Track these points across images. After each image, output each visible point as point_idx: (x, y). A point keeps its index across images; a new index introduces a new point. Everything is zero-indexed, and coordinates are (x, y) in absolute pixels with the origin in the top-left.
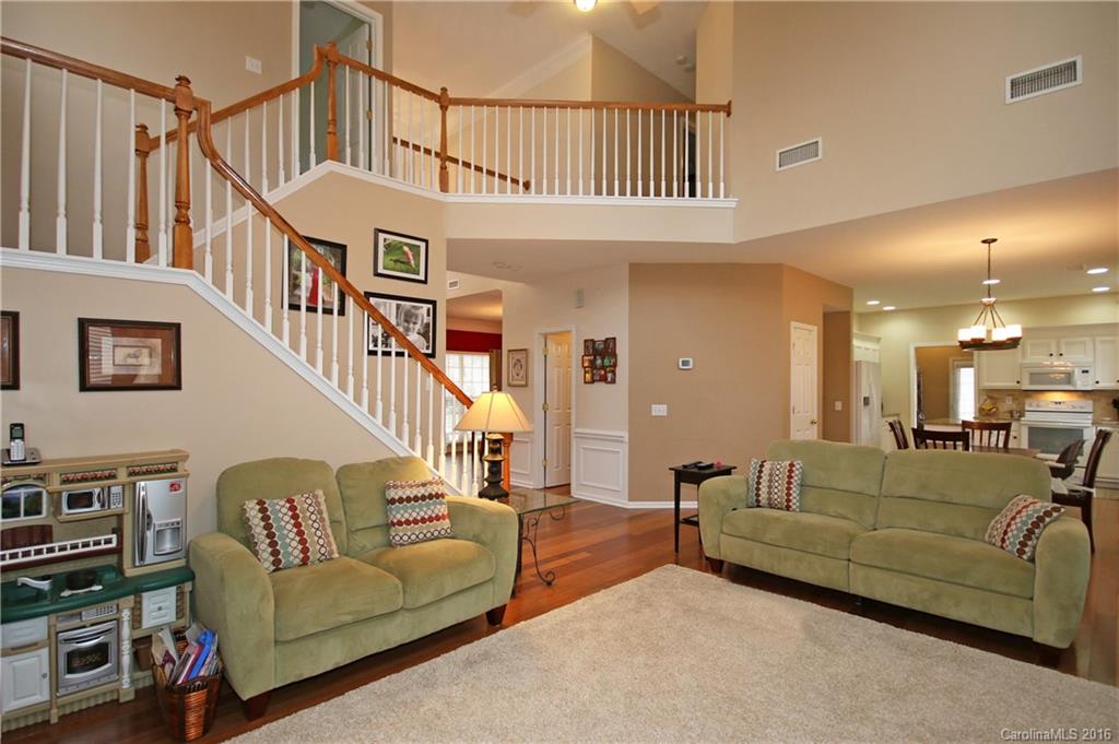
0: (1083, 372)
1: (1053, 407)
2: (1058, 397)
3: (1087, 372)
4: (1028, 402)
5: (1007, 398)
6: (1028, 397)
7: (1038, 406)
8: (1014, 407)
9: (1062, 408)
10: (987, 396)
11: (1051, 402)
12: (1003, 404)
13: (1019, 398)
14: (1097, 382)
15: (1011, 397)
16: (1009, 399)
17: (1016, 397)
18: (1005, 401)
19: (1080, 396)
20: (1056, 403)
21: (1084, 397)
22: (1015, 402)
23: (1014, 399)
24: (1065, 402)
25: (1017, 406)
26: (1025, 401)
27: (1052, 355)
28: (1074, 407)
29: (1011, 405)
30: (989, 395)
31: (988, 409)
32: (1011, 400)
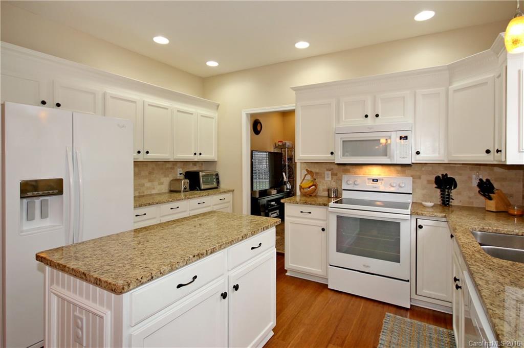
0: (401, 138)
1: (370, 186)
2: (375, 172)
3: (406, 138)
4: (345, 178)
5: (326, 172)
7: (355, 184)
8: (333, 185)
9: (380, 186)
10: (307, 170)
11: (368, 179)
12: (323, 181)
13: (336, 175)
14: (418, 153)
15: (330, 172)
16: (328, 175)
17: (335, 172)
18: (324, 177)
19: (398, 172)
20: (373, 180)
21: (403, 173)
22: (332, 178)
23: (333, 174)
24: (382, 180)
25: (337, 183)
26: (342, 177)
27: (367, 116)
28: (392, 186)
29: (330, 182)
30: (309, 169)
31: (308, 186)
32: (330, 176)
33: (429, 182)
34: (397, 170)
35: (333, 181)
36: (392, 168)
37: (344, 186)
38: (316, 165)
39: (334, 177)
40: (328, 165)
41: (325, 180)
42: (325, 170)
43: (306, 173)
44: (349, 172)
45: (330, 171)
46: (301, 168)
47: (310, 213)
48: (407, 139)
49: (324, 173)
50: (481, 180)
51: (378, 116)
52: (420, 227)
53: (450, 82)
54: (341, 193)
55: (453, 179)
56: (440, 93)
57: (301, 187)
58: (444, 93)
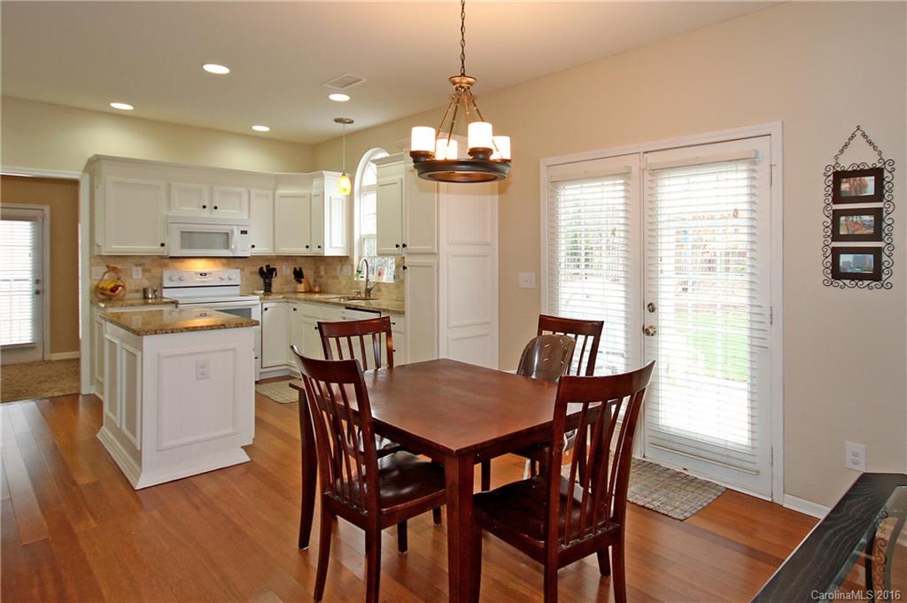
0: (242, 232)
1: (199, 281)
2: (200, 266)
3: (246, 232)
4: (166, 274)
5: (135, 269)
6: (165, 266)
7: (180, 279)
8: (146, 283)
9: (208, 280)
10: (108, 266)
11: (196, 273)
12: (130, 279)
13: (149, 271)
14: (253, 246)
15: (140, 268)
16: (137, 271)
17: (148, 267)
18: (132, 275)
19: (224, 265)
20: (201, 275)
21: (228, 265)
22: (143, 275)
23: (144, 271)
24: (212, 273)
25: (150, 281)
26: (162, 273)
27: (204, 207)
28: (222, 279)
29: (141, 279)
30: (111, 265)
31: (109, 287)
32: (140, 272)
33: (251, 273)
35: (144, 279)
36: (217, 261)
37: (166, 283)
38: (118, 259)
40: (137, 259)
41: (132, 278)
42: (133, 264)
43: (106, 269)
45: (140, 266)
49: (131, 270)
50: (295, 269)
51: (216, 208)
52: (266, 309)
53: (276, 189)
54: (161, 293)
55: (275, 269)
56: (268, 196)
57: (103, 289)
58: (271, 197)
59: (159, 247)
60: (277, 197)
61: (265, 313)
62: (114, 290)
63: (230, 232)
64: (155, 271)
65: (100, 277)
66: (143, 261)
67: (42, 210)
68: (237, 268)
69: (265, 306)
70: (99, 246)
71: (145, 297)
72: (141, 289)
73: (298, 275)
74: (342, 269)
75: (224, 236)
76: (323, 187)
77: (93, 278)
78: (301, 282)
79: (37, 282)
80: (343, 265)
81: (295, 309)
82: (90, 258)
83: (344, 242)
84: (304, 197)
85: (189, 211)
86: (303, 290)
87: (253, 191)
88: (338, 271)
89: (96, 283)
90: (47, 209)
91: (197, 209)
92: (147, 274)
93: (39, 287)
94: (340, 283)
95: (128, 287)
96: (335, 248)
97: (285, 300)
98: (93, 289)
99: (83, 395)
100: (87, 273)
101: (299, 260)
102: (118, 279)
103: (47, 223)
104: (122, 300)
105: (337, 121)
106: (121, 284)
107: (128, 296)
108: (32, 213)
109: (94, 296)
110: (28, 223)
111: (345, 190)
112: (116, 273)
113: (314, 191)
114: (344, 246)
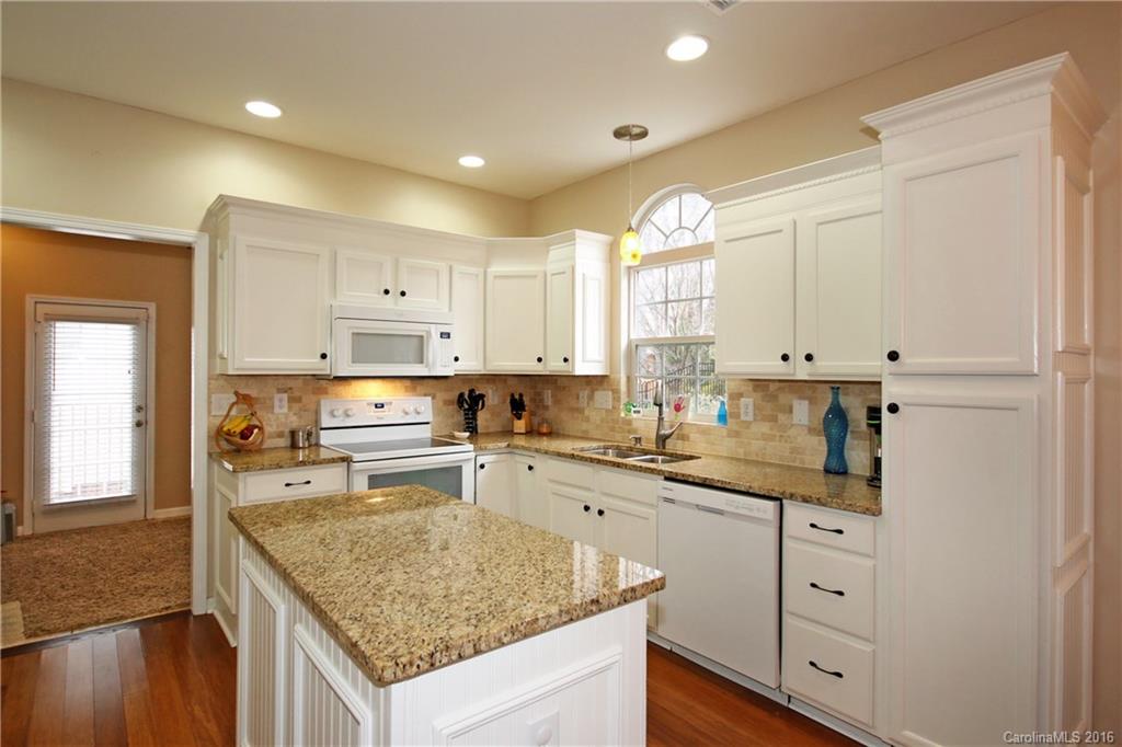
0: (443, 335)
1: (373, 416)
2: (375, 391)
3: (448, 335)
4: (326, 405)
5: (277, 397)
6: (324, 392)
7: (346, 413)
8: (294, 422)
9: (386, 416)
10: (236, 393)
11: (368, 404)
12: (270, 415)
13: (299, 400)
14: (457, 359)
15: (285, 396)
16: (281, 400)
17: (297, 394)
18: (273, 407)
19: (407, 389)
20: (376, 407)
21: (414, 389)
22: (290, 408)
23: (291, 400)
24: (391, 403)
25: (300, 417)
26: (318, 404)
27: (387, 292)
28: (407, 413)
29: (286, 416)
30: (241, 391)
31: (238, 430)
32: (285, 403)
33: (446, 402)
34: (406, 387)
35: (291, 414)
36: (398, 384)
37: (326, 421)
38: (252, 381)
39: (294, 405)
40: (282, 380)
41: (273, 413)
42: (275, 391)
43: (234, 399)
44: (327, 393)
45: (286, 392)
46: (209, 389)
47: (308, 482)
48: (449, 337)
49: (272, 399)
50: (512, 395)
51: (403, 294)
52: (482, 466)
53: (487, 264)
54: (318, 437)
55: (482, 396)
56: (477, 276)
57: (229, 433)
58: (481, 277)
59: (318, 358)
60: (490, 278)
61: (481, 473)
62: (245, 434)
63: (424, 334)
64: (308, 399)
65: (225, 413)
66: (291, 383)
67: (147, 309)
68: (425, 395)
69: (481, 460)
70: (222, 358)
71: (294, 446)
72: (287, 431)
73: (517, 406)
74: (591, 397)
75: (415, 340)
76: (573, 258)
77: (213, 413)
78: (519, 418)
79: (139, 409)
80: (593, 391)
81: (530, 468)
82: (209, 379)
83: (602, 351)
84: (535, 276)
85: (361, 298)
86: (523, 431)
87: (458, 268)
88: (583, 401)
89: (217, 422)
90: (152, 308)
91: (376, 295)
92: (296, 406)
93: (141, 417)
94: (587, 419)
95: (268, 429)
96: (589, 361)
97: (509, 450)
98: (213, 433)
99: (195, 617)
100: (204, 405)
101: (511, 382)
102: (252, 414)
103: (153, 326)
104: (260, 451)
105: (619, 134)
106: (258, 423)
107: (268, 444)
108: (133, 313)
109: (214, 443)
110: (128, 327)
111: (634, 256)
112: (251, 406)
113: (551, 267)
114: (602, 358)
